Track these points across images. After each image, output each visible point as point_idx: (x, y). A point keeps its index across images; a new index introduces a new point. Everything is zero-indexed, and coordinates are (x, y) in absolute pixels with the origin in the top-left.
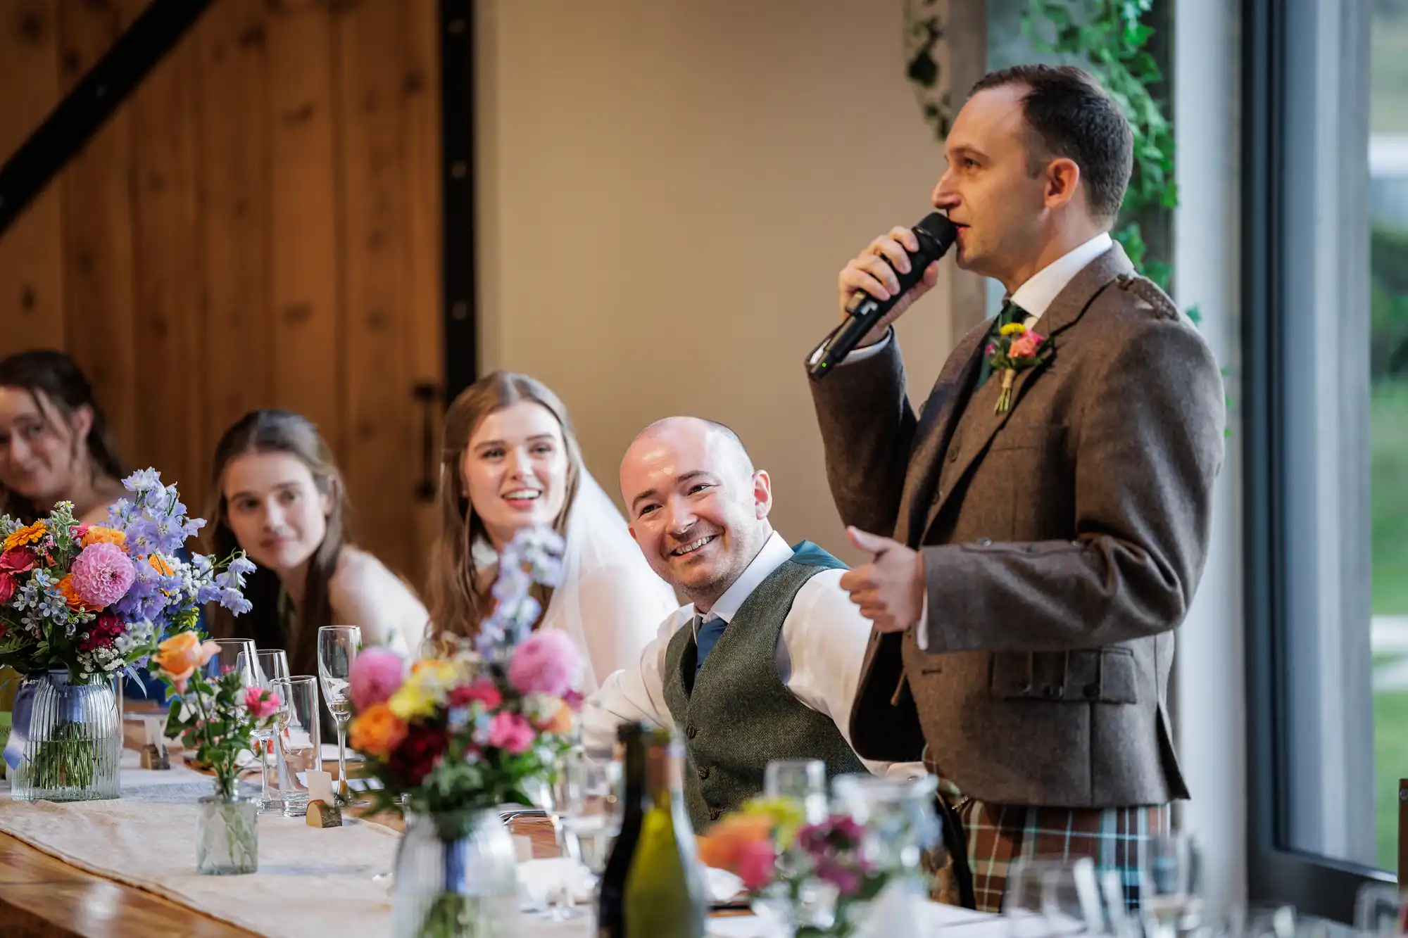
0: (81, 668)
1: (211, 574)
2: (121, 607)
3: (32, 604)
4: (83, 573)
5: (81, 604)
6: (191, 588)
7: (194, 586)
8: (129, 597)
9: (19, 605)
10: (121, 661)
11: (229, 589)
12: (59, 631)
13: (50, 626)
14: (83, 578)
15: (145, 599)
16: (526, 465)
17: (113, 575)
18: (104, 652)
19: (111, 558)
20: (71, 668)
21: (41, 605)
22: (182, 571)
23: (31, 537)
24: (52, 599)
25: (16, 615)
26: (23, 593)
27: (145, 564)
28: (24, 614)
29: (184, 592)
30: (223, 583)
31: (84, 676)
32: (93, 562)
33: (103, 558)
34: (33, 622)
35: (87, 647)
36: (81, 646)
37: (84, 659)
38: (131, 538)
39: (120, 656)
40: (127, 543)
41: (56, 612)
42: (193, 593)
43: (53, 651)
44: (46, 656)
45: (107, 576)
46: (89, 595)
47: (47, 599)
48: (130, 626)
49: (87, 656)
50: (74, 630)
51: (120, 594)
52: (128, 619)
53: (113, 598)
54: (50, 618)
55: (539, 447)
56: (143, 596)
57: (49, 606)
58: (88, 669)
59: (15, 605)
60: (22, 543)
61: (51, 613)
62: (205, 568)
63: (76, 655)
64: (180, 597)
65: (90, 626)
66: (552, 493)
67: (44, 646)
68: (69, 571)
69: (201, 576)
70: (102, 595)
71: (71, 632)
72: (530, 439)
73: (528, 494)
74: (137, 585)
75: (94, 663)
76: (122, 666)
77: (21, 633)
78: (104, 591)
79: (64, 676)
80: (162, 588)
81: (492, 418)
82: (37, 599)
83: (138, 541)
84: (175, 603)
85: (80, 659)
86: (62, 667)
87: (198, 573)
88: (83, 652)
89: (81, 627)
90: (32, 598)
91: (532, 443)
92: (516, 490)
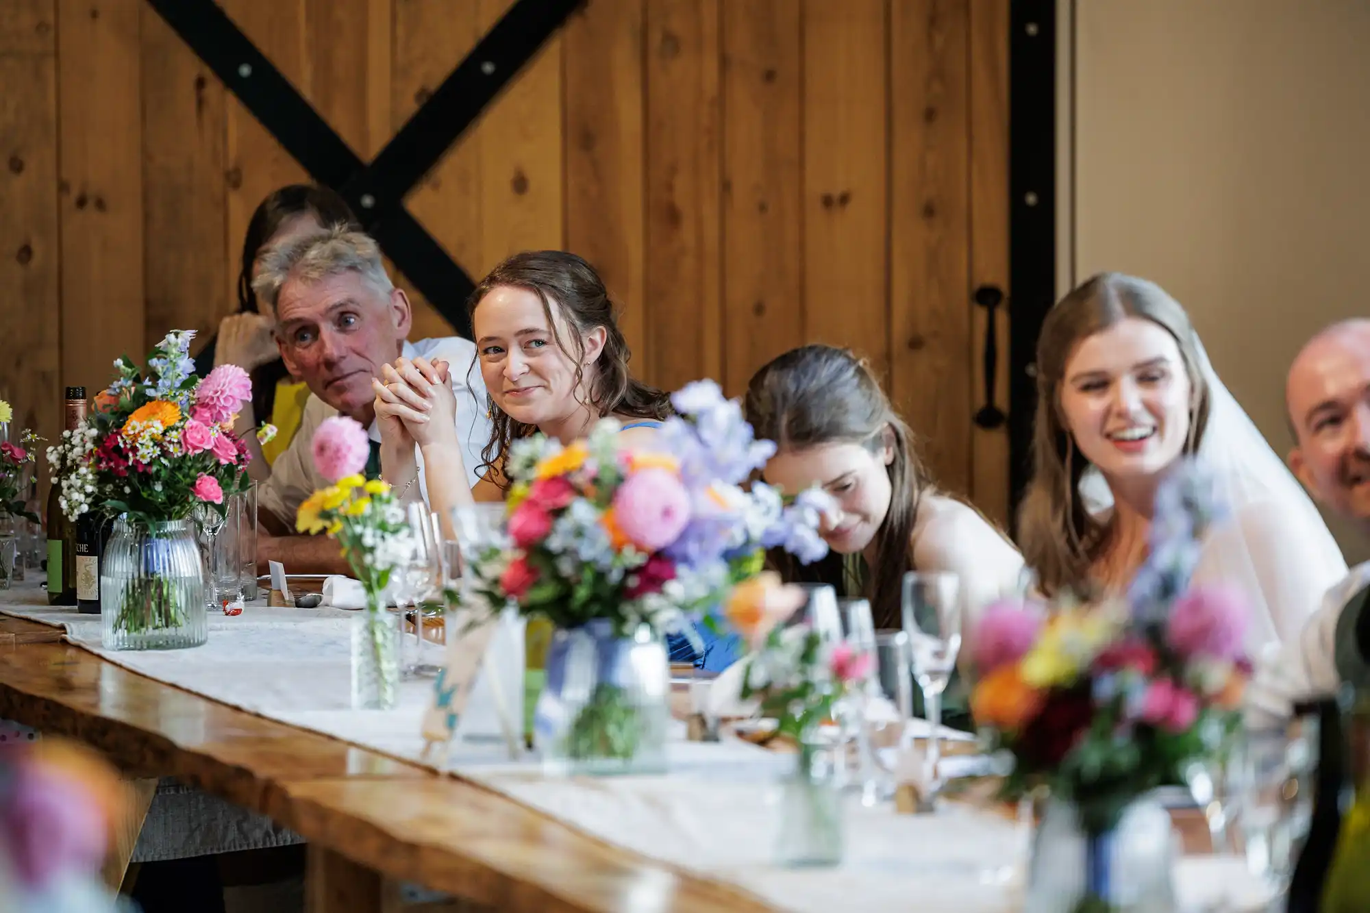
0: (625, 619)
1: (776, 513)
2: (672, 548)
3: (571, 544)
4: (628, 508)
5: (625, 541)
6: (754, 526)
7: (758, 525)
8: (683, 536)
9: (554, 545)
10: (673, 612)
11: (800, 528)
12: (600, 576)
13: (589, 570)
14: (630, 514)
15: (700, 539)
16: (1131, 396)
17: (664, 511)
18: (652, 601)
19: (664, 491)
20: (612, 620)
21: (581, 545)
22: (743, 508)
23: (568, 465)
24: (594, 538)
25: (550, 557)
26: (558, 531)
27: (701, 497)
28: (558, 557)
29: (745, 532)
30: (791, 521)
31: (628, 628)
32: (641, 496)
33: (655, 492)
34: (568, 565)
35: (632, 596)
36: (623, 593)
37: (629, 608)
38: (686, 466)
39: (672, 606)
40: (680, 471)
41: (597, 554)
42: (757, 533)
43: (594, 598)
44: (586, 605)
45: (659, 511)
46: (637, 534)
47: (587, 539)
48: (680, 570)
49: (632, 604)
50: (620, 575)
51: (673, 535)
52: (679, 563)
53: (665, 538)
54: (590, 563)
55: (1148, 375)
56: (699, 535)
57: (591, 547)
58: (634, 619)
59: (550, 545)
60: (559, 471)
61: (591, 556)
63: (619, 604)
64: (740, 538)
65: (639, 570)
66: (1169, 430)
67: (582, 593)
68: (612, 504)
69: (765, 512)
70: (655, 534)
71: (615, 577)
72: (1137, 366)
73: (1137, 432)
74: (691, 524)
75: (640, 613)
77: (557, 577)
79: (604, 628)
81: (1094, 342)
82: (574, 538)
83: (694, 469)
84: (736, 545)
85: (625, 609)
86: (603, 617)
87: (761, 508)
88: (628, 601)
89: (628, 572)
90: (570, 536)
91: (1139, 372)
92: (1123, 429)
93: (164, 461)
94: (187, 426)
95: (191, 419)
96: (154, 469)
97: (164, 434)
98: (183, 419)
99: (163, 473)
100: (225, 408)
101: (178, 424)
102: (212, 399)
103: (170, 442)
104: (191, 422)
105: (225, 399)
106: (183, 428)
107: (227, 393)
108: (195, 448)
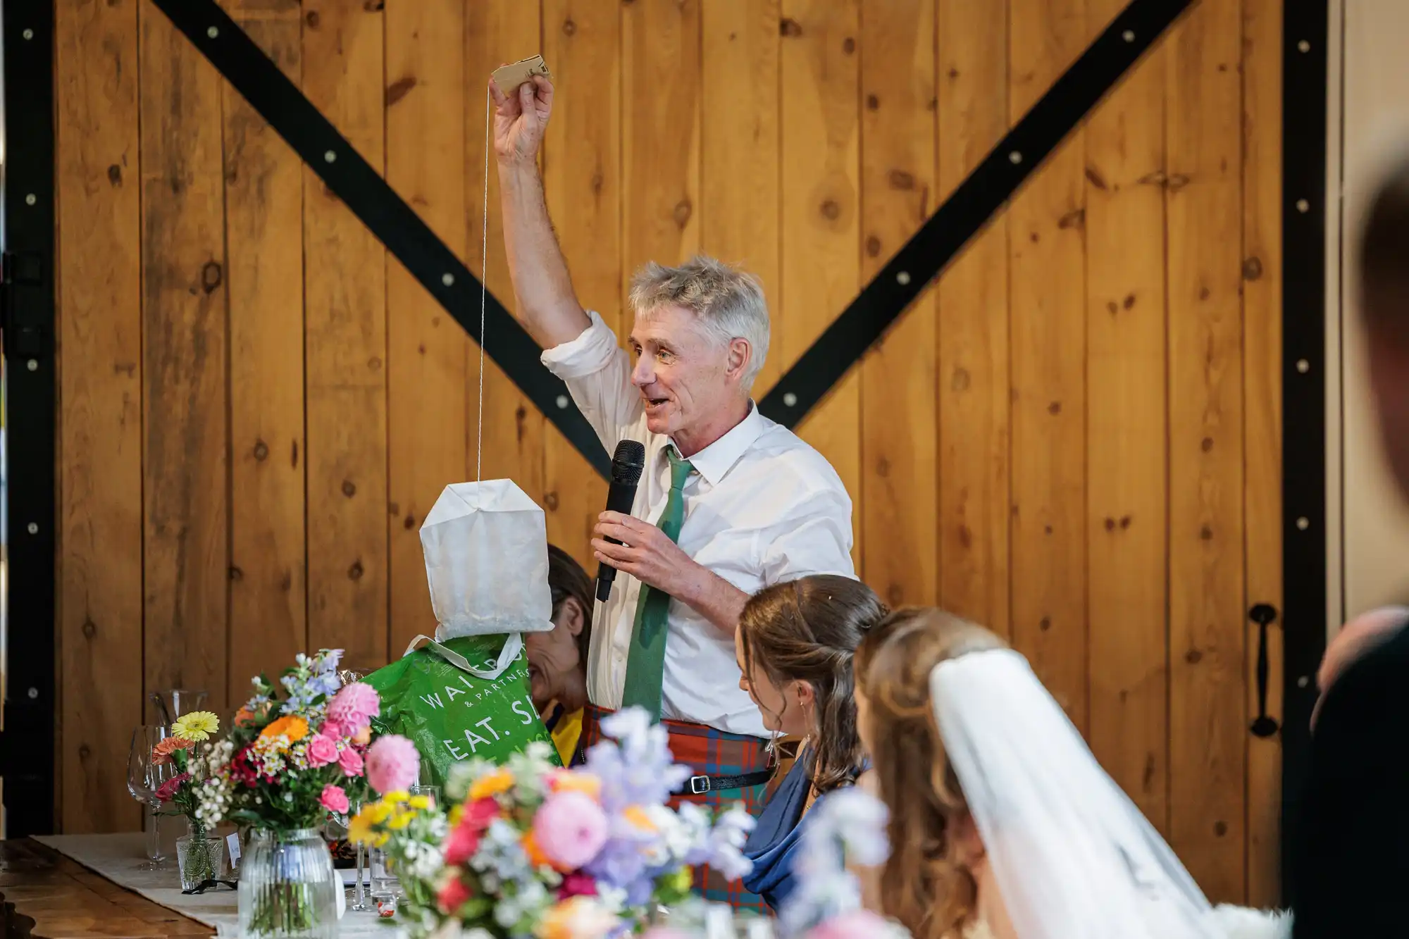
93: (292, 774)
94: (313, 740)
95: (318, 734)
96: (282, 780)
97: (292, 747)
98: (311, 734)
99: (292, 785)
100: (353, 723)
101: (305, 739)
102: (340, 715)
103: (297, 756)
104: (318, 736)
105: (353, 715)
106: (309, 742)
107: (354, 709)
108: (319, 761)
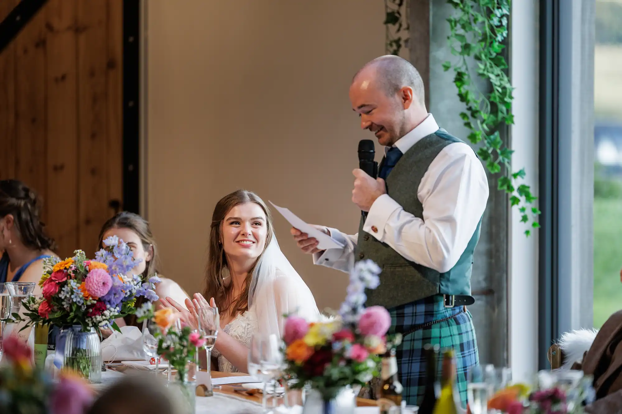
0: (88, 325)
1: (140, 283)
2: (105, 298)
3: (68, 296)
4: (91, 282)
5: (89, 296)
6: (133, 289)
7: (134, 289)
8: (109, 293)
9: (62, 296)
10: (106, 322)
11: (149, 290)
12: (79, 308)
13: (75, 306)
14: (91, 285)
15: (115, 294)
17: (104, 283)
18: (99, 318)
19: (103, 276)
20: (83, 324)
21: (72, 296)
22: (129, 282)
23: (66, 266)
24: (77, 293)
25: (60, 300)
26: (64, 291)
27: (116, 279)
28: (63, 300)
29: (130, 291)
30: (146, 287)
31: (88, 328)
32: (95, 278)
33: (99, 276)
34: (67, 304)
35: (90, 315)
36: (87, 314)
37: (89, 321)
38: (110, 267)
39: (106, 320)
40: (108, 269)
41: (79, 300)
42: (134, 292)
43: (76, 316)
44: (72, 319)
45: (102, 283)
46: (93, 293)
47: (75, 294)
48: (108, 306)
49: (90, 319)
50: (85, 308)
51: (106, 292)
52: (108, 303)
53: (103, 294)
54: (76, 303)
55: (256, 223)
56: (115, 292)
57: (76, 297)
58: (91, 325)
59: (60, 296)
60: (62, 268)
61: (76, 300)
62: (138, 281)
63: (85, 319)
64: (129, 293)
65: (93, 306)
67: (72, 314)
68: (84, 281)
69: (137, 284)
70: (99, 292)
71: (84, 309)
72: (252, 219)
73: (248, 243)
74: (112, 288)
75: (93, 322)
76: (106, 324)
77: (62, 308)
78: (100, 290)
80: (123, 289)
81: (236, 208)
82: (70, 293)
83: (113, 268)
84: (126, 296)
85: (87, 321)
86: (79, 324)
87: (135, 283)
88: (88, 317)
89: (88, 307)
90: (68, 293)
91: (253, 221)
92: (243, 241)
